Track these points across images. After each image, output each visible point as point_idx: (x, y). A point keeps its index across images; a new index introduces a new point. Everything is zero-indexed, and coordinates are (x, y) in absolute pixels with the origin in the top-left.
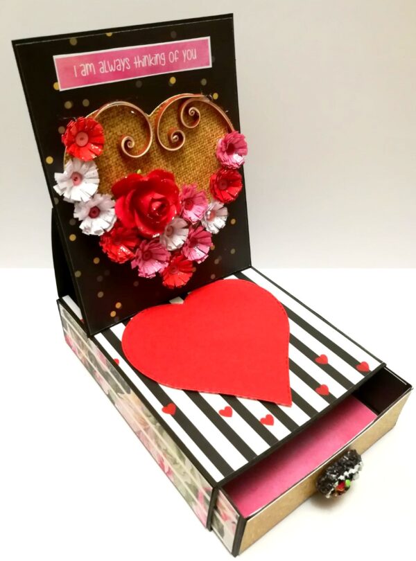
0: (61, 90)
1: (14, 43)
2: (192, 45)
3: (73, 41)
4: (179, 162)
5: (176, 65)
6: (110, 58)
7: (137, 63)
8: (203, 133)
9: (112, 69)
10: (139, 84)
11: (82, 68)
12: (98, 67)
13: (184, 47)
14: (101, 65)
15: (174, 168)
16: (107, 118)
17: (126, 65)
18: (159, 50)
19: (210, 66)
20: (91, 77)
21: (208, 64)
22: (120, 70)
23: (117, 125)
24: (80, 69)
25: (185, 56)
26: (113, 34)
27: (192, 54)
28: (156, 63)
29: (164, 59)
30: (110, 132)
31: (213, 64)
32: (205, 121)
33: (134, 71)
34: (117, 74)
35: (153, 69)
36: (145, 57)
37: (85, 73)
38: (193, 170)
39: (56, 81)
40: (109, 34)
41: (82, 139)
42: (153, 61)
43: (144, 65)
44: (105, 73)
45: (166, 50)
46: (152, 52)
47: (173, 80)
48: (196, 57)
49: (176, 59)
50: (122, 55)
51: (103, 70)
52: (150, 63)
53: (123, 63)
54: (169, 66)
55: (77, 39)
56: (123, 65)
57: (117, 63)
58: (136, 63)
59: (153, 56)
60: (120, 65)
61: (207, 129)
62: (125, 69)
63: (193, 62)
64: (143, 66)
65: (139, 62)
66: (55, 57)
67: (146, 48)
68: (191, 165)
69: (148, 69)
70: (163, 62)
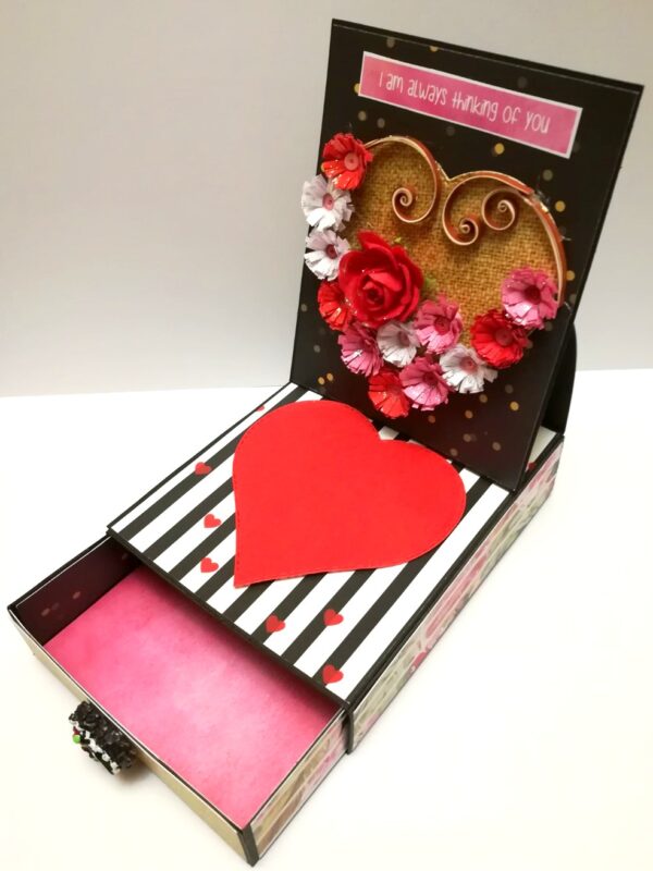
0: (360, 95)
1: (334, 21)
2: (546, 110)
3: (391, 42)
4: (467, 265)
5: (512, 128)
6: (425, 81)
7: (457, 101)
8: (518, 249)
9: (422, 96)
10: (450, 132)
11: (390, 79)
12: (407, 85)
13: (533, 107)
14: (411, 85)
15: (456, 269)
16: (397, 154)
17: (441, 98)
18: (492, 96)
19: (567, 155)
20: (393, 95)
21: (565, 152)
22: (432, 100)
23: (406, 169)
24: (386, 79)
25: (529, 121)
26: (438, 51)
27: (541, 124)
28: (482, 113)
29: (495, 112)
30: (395, 172)
31: (573, 154)
32: (528, 233)
33: (448, 110)
34: (425, 104)
35: (475, 118)
36: (470, 98)
37: (391, 86)
38: (483, 289)
39: (358, 82)
40: (434, 49)
41: (352, 161)
42: (479, 109)
43: (465, 107)
44: (412, 97)
45: (504, 99)
46: (482, 95)
47: (499, 149)
48: (546, 131)
49: (514, 119)
50: (440, 83)
51: (412, 92)
52: (474, 109)
53: (438, 94)
54: (499, 125)
55: (396, 41)
56: (438, 96)
57: (431, 91)
58: (454, 100)
59: (480, 100)
60: (433, 94)
61: (526, 246)
62: (439, 102)
63: (538, 137)
64: (463, 108)
65: (459, 101)
66: (366, 54)
67: (475, 86)
68: (483, 281)
69: (469, 116)
70: (492, 116)
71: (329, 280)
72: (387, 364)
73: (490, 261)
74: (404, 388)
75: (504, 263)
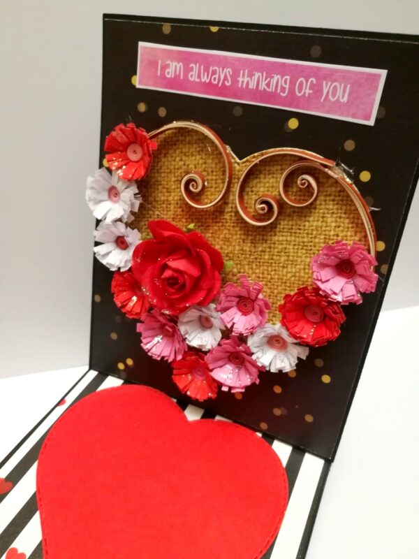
0: (138, 86)
1: (105, 16)
2: (345, 77)
3: (167, 29)
4: (264, 245)
5: (307, 101)
6: (206, 63)
7: (243, 80)
8: (320, 224)
9: (205, 79)
10: (238, 112)
11: (167, 66)
12: (187, 70)
13: (329, 76)
14: (192, 69)
15: (253, 250)
16: (182, 141)
17: (226, 78)
18: (283, 70)
19: (371, 123)
20: (173, 82)
21: (368, 118)
22: (216, 82)
23: (192, 155)
24: (165, 67)
25: (325, 92)
26: (219, 29)
27: (340, 92)
28: (272, 89)
29: (287, 86)
30: (181, 160)
31: (377, 120)
32: (331, 207)
33: (234, 91)
34: (209, 87)
35: (264, 95)
36: (257, 75)
37: (170, 73)
38: (283, 267)
39: (135, 74)
40: (214, 29)
41: (135, 152)
42: (268, 85)
43: (252, 85)
44: (194, 82)
45: (296, 73)
46: (270, 71)
47: (293, 124)
48: (345, 99)
49: (308, 91)
50: (224, 63)
51: (193, 76)
52: (263, 86)
53: (222, 75)
54: (292, 99)
55: (172, 26)
56: (222, 77)
57: (214, 73)
58: (240, 79)
59: (270, 76)
60: (217, 76)
61: (329, 220)
62: (223, 83)
63: (338, 106)
64: (251, 86)
65: (246, 79)
66: (141, 44)
67: (262, 62)
68: (283, 259)
69: (256, 93)
70: (283, 89)
71: (122, 270)
72: (191, 349)
73: (289, 238)
74: (211, 371)
75: (305, 240)
